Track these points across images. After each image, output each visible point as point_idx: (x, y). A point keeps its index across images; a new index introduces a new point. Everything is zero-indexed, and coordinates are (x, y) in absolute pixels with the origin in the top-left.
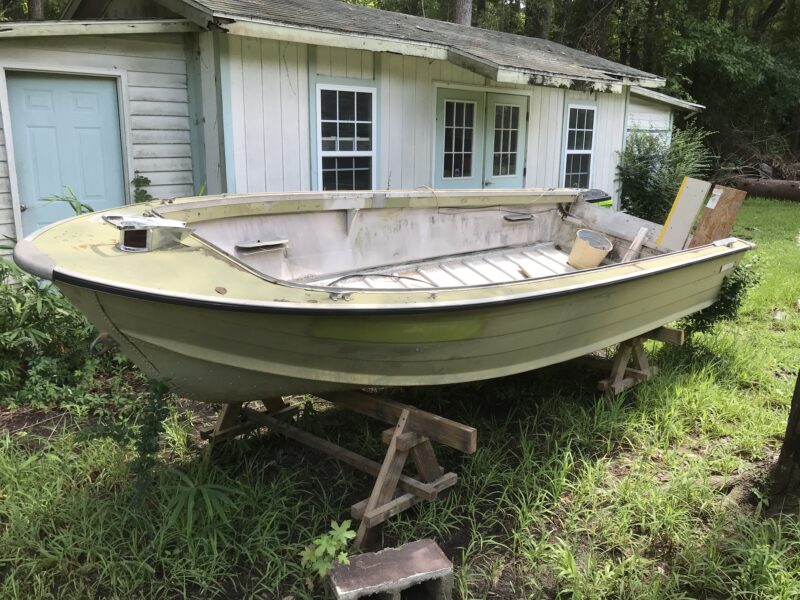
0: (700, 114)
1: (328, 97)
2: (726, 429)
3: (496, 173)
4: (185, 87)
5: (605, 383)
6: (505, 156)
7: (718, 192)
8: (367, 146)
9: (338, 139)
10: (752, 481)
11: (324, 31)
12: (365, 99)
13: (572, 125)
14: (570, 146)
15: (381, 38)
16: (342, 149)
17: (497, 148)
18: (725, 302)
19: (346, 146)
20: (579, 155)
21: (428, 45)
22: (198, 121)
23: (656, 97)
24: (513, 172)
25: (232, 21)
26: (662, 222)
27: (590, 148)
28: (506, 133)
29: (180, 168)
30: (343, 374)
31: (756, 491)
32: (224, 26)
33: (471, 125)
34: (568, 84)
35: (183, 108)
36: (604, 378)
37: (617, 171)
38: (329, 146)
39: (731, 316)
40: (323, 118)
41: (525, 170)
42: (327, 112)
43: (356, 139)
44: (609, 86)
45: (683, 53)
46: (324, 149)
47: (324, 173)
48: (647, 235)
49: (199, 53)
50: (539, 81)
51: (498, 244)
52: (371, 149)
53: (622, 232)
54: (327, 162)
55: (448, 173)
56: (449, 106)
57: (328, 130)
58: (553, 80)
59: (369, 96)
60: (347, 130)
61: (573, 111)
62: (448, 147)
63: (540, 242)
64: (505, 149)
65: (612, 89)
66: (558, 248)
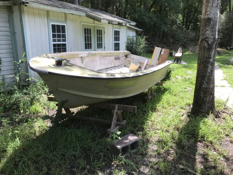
0: (142, 32)
1: (53, 26)
2: (175, 104)
3: (98, 48)
4: (8, 23)
5: (146, 97)
6: (100, 43)
7: (163, 50)
8: (65, 41)
9: (57, 39)
10: (188, 112)
11: (54, 7)
12: (63, 27)
13: (115, 35)
14: (115, 41)
15: (69, 10)
16: (58, 41)
17: (98, 41)
18: (168, 76)
19: (59, 41)
20: (117, 43)
21: (81, 12)
22: (13, 33)
23: (132, 27)
24: (102, 48)
25: (28, 3)
26: (151, 58)
27: (119, 41)
28: (99, 37)
29: (9, 48)
30: (106, 96)
31: (189, 114)
32: (25, 4)
33: (91, 35)
34: (117, 24)
35: (8, 29)
36: (145, 96)
37: (126, 47)
38: (54, 41)
39: (169, 79)
40: (52, 33)
41: (105, 47)
42: (54, 31)
43: (62, 38)
44: (126, 24)
45: (135, 16)
46: (53, 42)
47: (54, 49)
48: (147, 62)
49: (13, 12)
50: (111, 23)
51: (113, 66)
52: (66, 41)
53: (141, 61)
54: (54, 45)
55: (86, 48)
56: (85, 29)
57: (54, 36)
58: (114, 22)
59: (64, 26)
60: (59, 36)
61: (115, 31)
62: (86, 41)
63: (121, 65)
64: (100, 42)
65: (127, 25)
66: (125, 66)
